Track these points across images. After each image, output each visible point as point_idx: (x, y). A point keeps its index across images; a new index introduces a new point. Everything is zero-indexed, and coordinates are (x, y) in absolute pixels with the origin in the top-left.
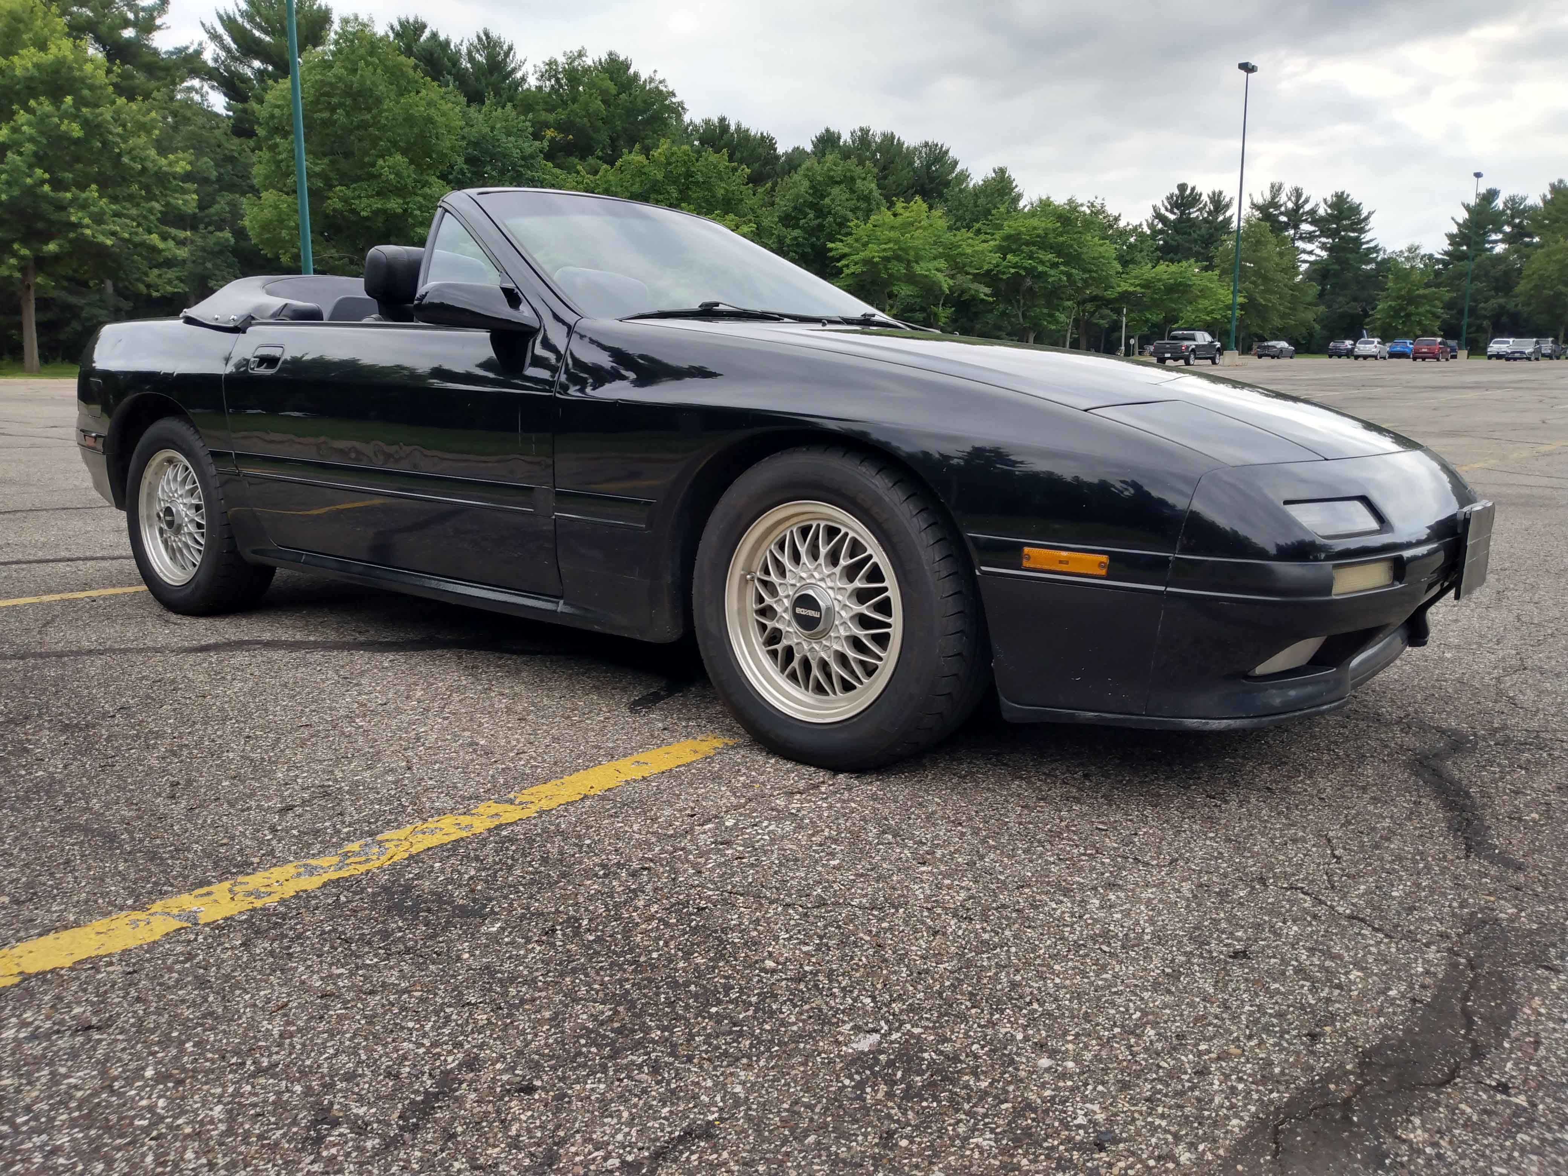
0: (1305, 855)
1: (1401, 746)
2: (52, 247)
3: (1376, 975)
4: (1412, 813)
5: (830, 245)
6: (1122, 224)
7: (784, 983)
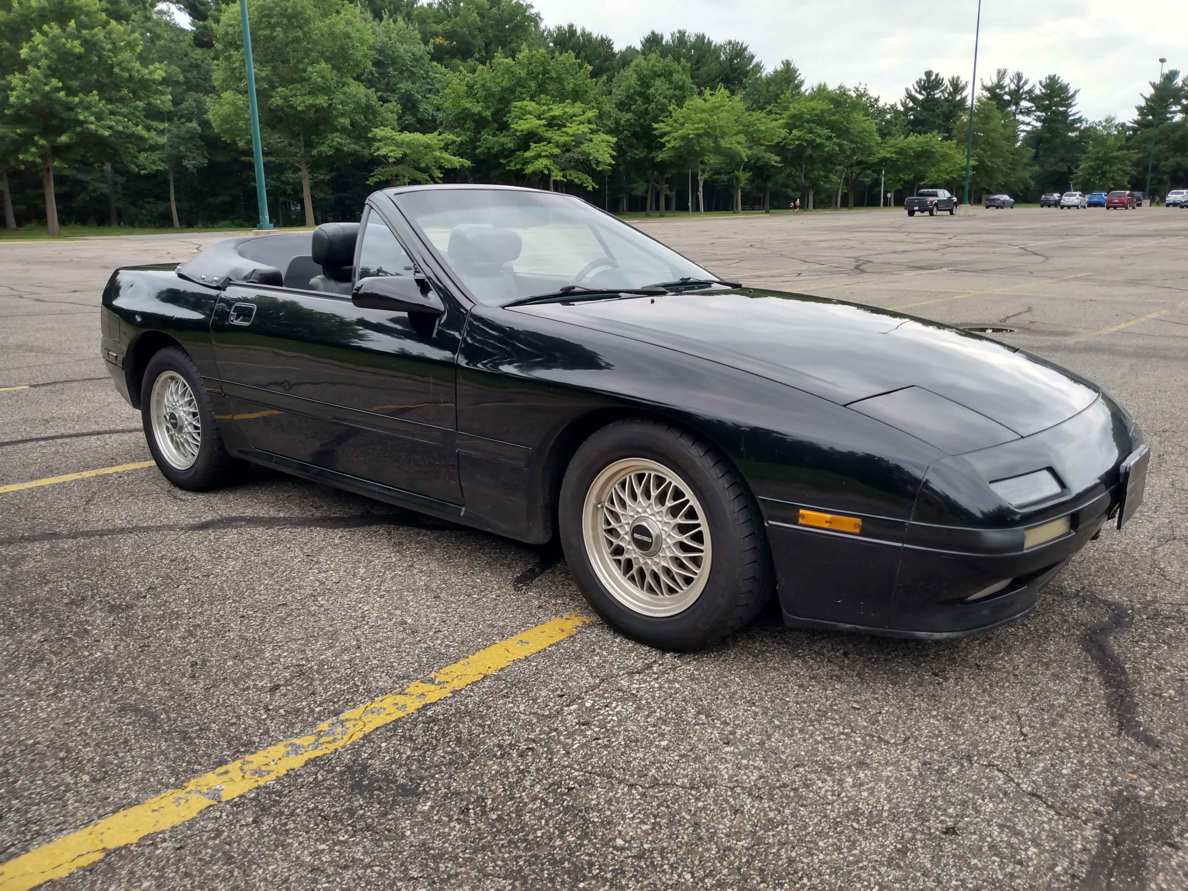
0: (1001, 733)
1: (1077, 621)
2: (64, 139)
3: (1047, 851)
4: (1081, 690)
5: (655, 126)
6: (881, 104)
7: (629, 860)
